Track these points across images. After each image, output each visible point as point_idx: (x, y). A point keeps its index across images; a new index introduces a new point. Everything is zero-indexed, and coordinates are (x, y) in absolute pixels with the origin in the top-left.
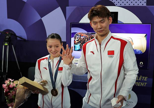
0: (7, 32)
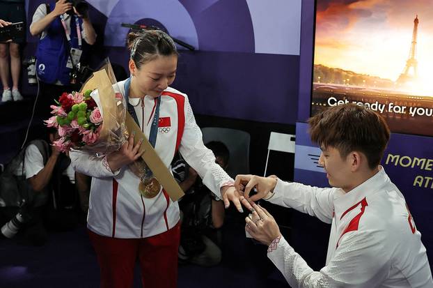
0: (142, 26)
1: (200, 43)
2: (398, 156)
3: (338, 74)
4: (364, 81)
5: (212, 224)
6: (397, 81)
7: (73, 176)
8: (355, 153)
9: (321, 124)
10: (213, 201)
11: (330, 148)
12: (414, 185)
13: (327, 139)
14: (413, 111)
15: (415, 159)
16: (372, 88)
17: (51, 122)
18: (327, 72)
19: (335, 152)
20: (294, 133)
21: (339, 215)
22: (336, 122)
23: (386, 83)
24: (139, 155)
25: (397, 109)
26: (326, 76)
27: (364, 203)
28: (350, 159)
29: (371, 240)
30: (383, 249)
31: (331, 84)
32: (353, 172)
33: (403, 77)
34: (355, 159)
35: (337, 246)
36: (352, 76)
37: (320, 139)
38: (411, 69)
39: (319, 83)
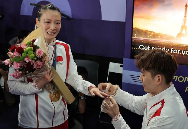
0: (41, 5)
1: (72, 14)
2: (177, 76)
3: (146, 33)
4: (159, 37)
5: (79, 111)
6: (176, 37)
7: (3, 84)
8: (159, 75)
9: (142, 59)
10: (80, 99)
11: (146, 72)
12: (186, 91)
13: (145, 67)
14: (183, 52)
15: (186, 78)
16: (163, 40)
17: (7, 62)
18: (139, 32)
19: (148, 74)
20: (122, 63)
21: (148, 107)
22: (150, 59)
23: (171, 38)
24: (52, 79)
25: (175, 51)
26: (139, 34)
27: (163, 102)
28: (157, 78)
29: (167, 121)
30: (173, 126)
31: (142, 38)
32: (157, 85)
33: (179, 35)
34: (159, 78)
35: (148, 124)
36: (152, 34)
37: (141, 66)
38: (184, 31)
39: (135, 37)
